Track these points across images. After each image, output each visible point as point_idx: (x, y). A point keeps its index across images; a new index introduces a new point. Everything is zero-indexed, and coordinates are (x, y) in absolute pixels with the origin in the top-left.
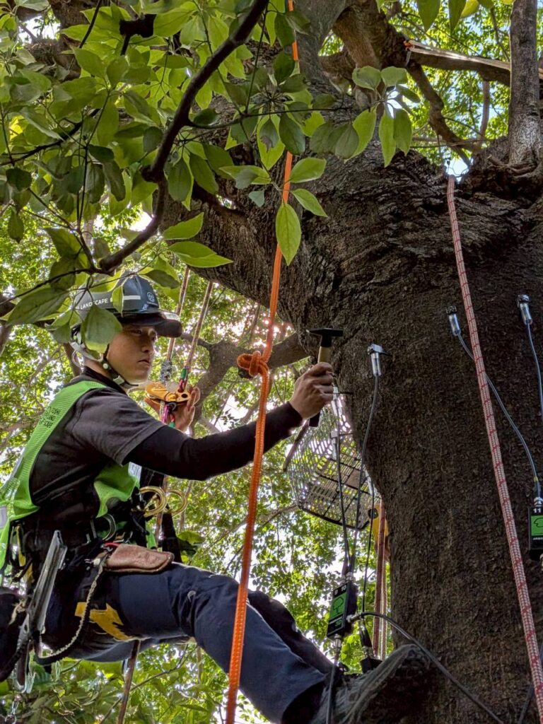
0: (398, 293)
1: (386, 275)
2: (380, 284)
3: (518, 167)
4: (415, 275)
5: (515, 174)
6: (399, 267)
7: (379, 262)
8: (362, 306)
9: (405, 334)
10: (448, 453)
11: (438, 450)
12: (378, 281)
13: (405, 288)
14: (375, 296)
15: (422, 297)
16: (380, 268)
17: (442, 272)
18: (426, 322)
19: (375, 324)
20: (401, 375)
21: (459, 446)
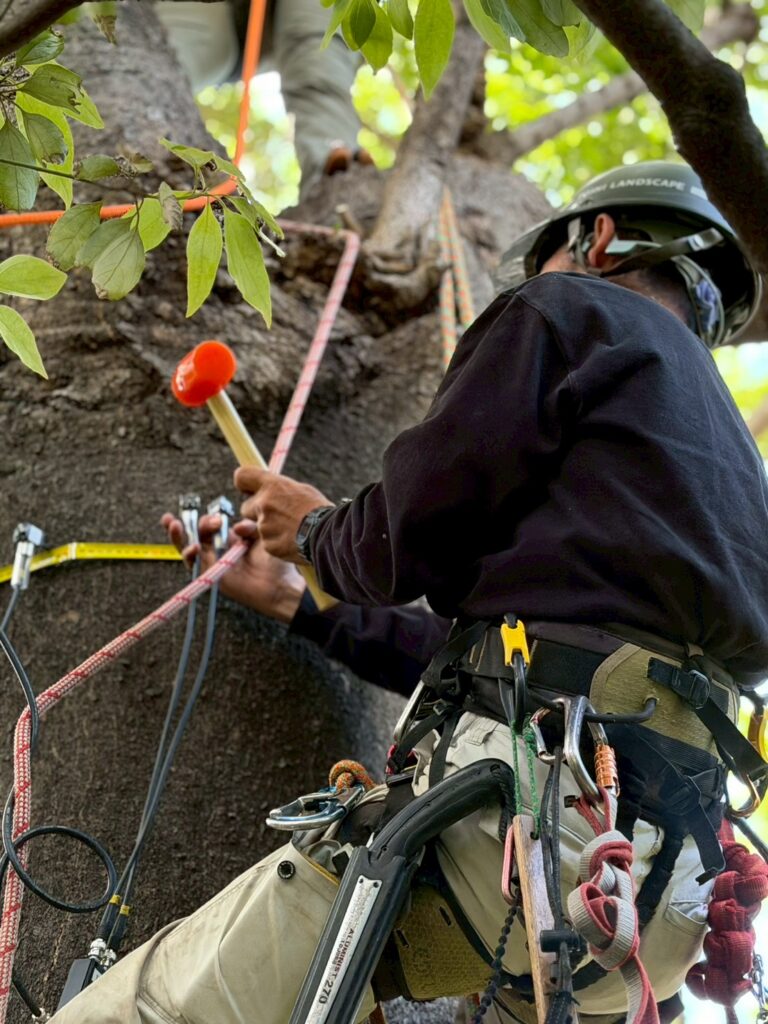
0: (106, 434)
1: (95, 392)
2: (79, 404)
3: (385, 258)
4: (147, 412)
5: (376, 269)
6: (123, 385)
7: (89, 359)
8: (30, 432)
9: (94, 521)
10: (101, 789)
11: (85, 774)
12: (76, 396)
13: (122, 431)
14: (62, 425)
15: (148, 458)
16: (87, 373)
17: (197, 422)
18: (138, 512)
19: (43, 478)
20: (64, 600)
21: (124, 780)
